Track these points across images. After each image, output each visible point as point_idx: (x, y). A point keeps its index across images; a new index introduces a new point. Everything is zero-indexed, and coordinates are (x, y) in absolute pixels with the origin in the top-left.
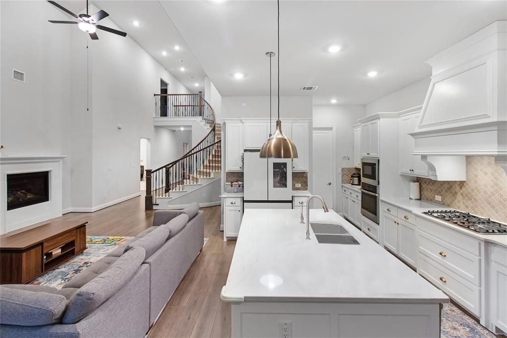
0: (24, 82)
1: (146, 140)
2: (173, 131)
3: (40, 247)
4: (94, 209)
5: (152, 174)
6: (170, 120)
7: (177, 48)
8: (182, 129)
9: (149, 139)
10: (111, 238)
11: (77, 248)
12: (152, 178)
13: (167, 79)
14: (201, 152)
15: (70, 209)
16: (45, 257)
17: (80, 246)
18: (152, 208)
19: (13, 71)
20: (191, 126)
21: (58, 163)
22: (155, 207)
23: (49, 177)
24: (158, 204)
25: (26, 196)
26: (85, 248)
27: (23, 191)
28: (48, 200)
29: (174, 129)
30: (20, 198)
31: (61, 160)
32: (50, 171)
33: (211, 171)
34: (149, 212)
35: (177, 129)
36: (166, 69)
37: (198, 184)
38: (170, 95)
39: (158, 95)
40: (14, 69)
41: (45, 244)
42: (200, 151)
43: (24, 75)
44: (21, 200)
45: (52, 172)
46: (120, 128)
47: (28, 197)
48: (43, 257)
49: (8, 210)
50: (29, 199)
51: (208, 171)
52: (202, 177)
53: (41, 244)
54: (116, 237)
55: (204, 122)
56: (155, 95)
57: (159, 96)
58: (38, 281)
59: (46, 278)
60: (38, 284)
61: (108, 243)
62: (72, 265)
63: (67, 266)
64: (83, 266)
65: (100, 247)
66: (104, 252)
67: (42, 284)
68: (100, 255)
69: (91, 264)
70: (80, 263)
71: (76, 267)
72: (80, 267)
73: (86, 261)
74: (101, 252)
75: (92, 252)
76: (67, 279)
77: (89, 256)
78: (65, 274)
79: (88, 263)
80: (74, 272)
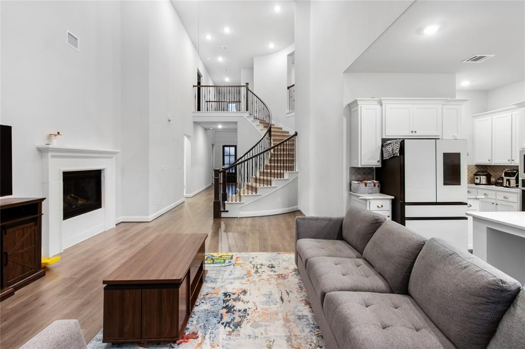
0: (78, 50)
1: (186, 137)
2: (206, 129)
4: (151, 217)
7: (227, 30)
8: (220, 127)
13: (201, 70)
14: (254, 159)
15: (122, 219)
18: (220, 215)
19: (67, 34)
20: (236, 122)
21: (110, 160)
22: (223, 215)
23: (102, 177)
24: (227, 211)
25: (77, 202)
27: (73, 195)
28: (100, 207)
29: (206, 126)
30: (72, 205)
31: (115, 156)
32: (104, 170)
33: (272, 178)
35: (212, 127)
37: (257, 194)
40: (68, 31)
42: (252, 158)
43: (78, 40)
44: (74, 207)
46: (169, 120)
47: (80, 202)
49: (64, 219)
50: (82, 205)
51: (269, 178)
54: (220, 254)
56: (193, 86)
58: (188, 329)
59: (195, 322)
60: (194, 335)
61: (220, 263)
62: (210, 298)
63: (203, 301)
64: (228, 301)
65: (216, 268)
66: (232, 277)
67: (200, 334)
68: (231, 281)
69: (236, 296)
70: (217, 294)
71: (220, 301)
72: (224, 301)
73: (223, 291)
74: (226, 275)
75: (213, 276)
76: (228, 323)
77: (216, 282)
78: (217, 315)
79: (230, 295)
80: (225, 310)
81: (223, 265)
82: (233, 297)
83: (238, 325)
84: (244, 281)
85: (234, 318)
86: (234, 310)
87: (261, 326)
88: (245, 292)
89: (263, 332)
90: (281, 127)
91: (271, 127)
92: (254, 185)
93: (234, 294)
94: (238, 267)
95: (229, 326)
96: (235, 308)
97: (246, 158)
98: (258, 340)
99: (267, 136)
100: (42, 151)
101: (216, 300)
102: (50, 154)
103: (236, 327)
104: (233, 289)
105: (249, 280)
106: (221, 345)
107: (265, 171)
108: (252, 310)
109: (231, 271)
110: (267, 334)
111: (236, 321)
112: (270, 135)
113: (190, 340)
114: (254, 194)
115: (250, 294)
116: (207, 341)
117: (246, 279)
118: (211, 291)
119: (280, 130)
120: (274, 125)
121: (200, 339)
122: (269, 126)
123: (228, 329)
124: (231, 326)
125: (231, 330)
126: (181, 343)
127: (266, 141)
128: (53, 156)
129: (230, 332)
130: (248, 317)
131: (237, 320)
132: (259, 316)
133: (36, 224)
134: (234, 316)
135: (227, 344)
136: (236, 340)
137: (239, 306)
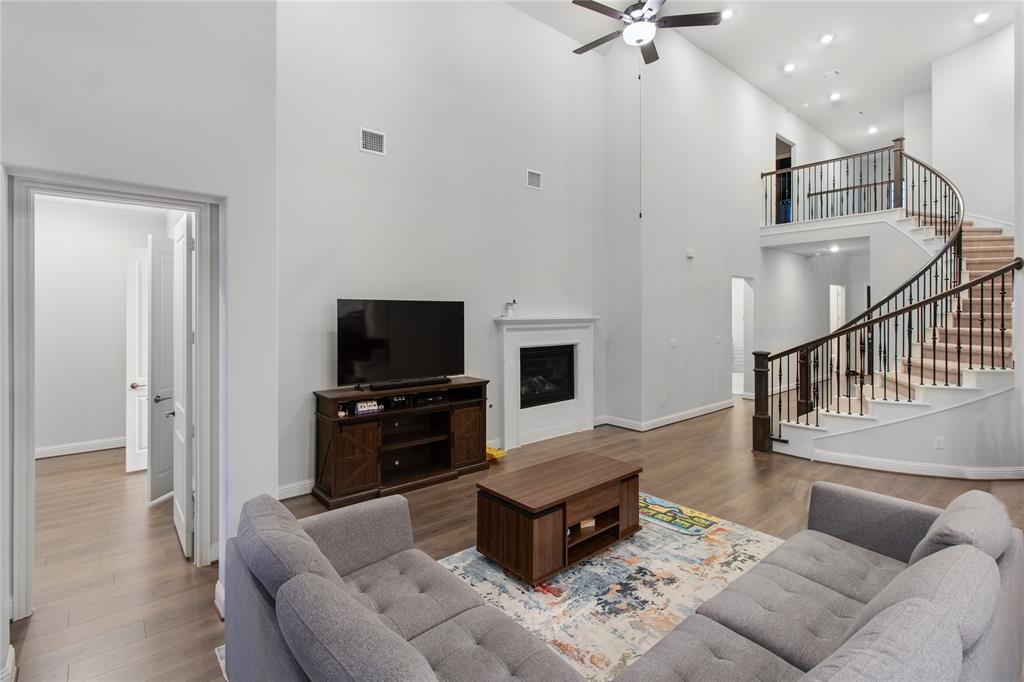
1: (742, 280)
2: (807, 256)
3: (561, 511)
5: (770, 363)
6: (801, 229)
8: (835, 249)
9: (749, 280)
10: (687, 511)
11: (623, 525)
12: (770, 373)
13: (790, 134)
15: (605, 419)
16: (569, 533)
17: (628, 521)
18: (771, 446)
20: (868, 237)
21: (586, 330)
22: (777, 447)
23: (575, 356)
24: (786, 442)
25: (544, 386)
26: (637, 528)
27: (540, 377)
28: (573, 398)
29: (808, 251)
30: (537, 389)
31: (592, 325)
32: (576, 345)
33: (964, 366)
34: (764, 457)
35: (818, 251)
36: (788, 110)
37: (913, 402)
38: (798, 168)
39: (771, 174)
41: (569, 508)
44: (538, 393)
45: (578, 346)
46: (690, 258)
47: (547, 388)
48: (565, 532)
49: (522, 408)
50: (549, 392)
51: (953, 365)
52: (928, 383)
53: (561, 506)
54: (697, 514)
55: (913, 223)
56: (763, 175)
57: (774, 176)
58: (557, 582)
59: (571, 581)
60: (558, 593)
61: (681, 526)
62: (615, 564)
63: (605, 563)
64: (636, 579)
65: (667, 531)
66: (676, 552)
67: (564, 595)
68: (668, 557)
69: (654, 579)
70: (630, 564)
71: (624, 575)
72: (630, 577)
73: (642, 564)
74: (670, 547)
75: (651, 540)
76: (607, 603)
77: (645, 549)
78: (603, 587)
79: (645, 573)
80: (619, 587)
81: (683, 531)
82: (648, 578)
83: (617, 612)
84: (688, 567)
85: (620, 602)
86: (631, 594)
87: (644, 630)
88: (671, 581)
89: (637, 639)
90: (998, 226)
91: (961, 231)
92: (903, 378)
93: (653, 575)
94: (703, 544)
95: (603, 607)
96: (633, 593)
97: (884, 313)
98: (621, 642)
99: (950, 255)
100: (498, 324)
101: (621, 569)
102: (505, 327)
103: (610, 612)
104: (658, 569)
105: (697, 569)
106: (574, 618)
107: (940, 345)
108: (655, 607)
109: (684, 545)
110: (640, 643)
111: (618, 606)
112: (959, 253)
113: (550, 594)
114: (904, 400)
115: (677, 587)
116: (564, 606)
117: (696, 565)
118: (627, 557)
119: (997, 236)
120: (971, 224)
121: (559, 599)
122: (956, 229)
123: (599, 609)
124: (607, 608)
125: (601, 611)
126: (539, 591)
127: (946, 268)
128: (508, 330)
129: (597, 612)
130: (639, 612)
131: (623, 605)
132: (655, 619)
133: (480, 409)
134: (623, 600)
135: (581, 621)
136: (595, 625)
137: (643, 593)
